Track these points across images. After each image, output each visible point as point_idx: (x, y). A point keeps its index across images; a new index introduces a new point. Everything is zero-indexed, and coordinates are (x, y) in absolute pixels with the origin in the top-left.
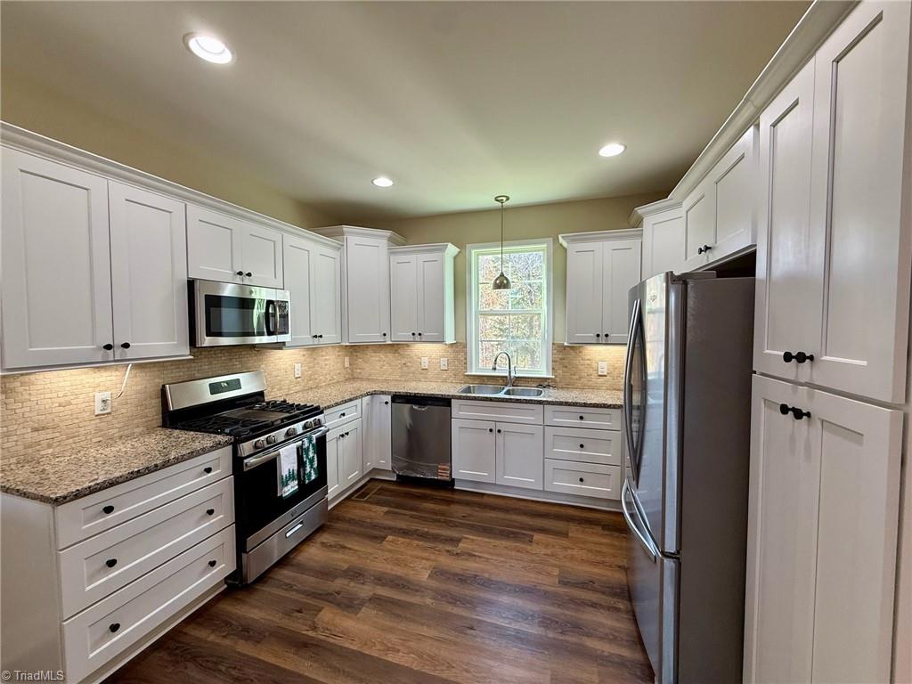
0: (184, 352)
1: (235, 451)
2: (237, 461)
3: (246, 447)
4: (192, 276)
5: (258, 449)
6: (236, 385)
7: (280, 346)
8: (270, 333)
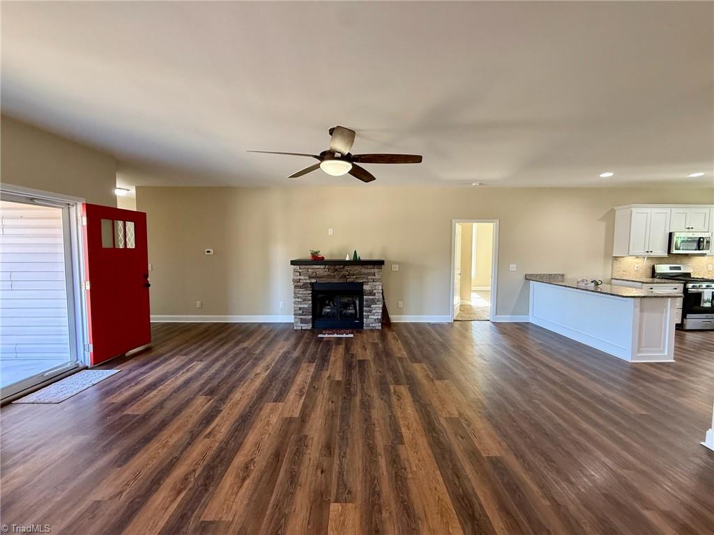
0: (666, 254)
1: (685, 286)
2: (685, 290)
3: (690, 285)
4: (671, 231)
5: (693, 287)
6: (671, 268)
7: (703, 255)
8: (699, 249)
